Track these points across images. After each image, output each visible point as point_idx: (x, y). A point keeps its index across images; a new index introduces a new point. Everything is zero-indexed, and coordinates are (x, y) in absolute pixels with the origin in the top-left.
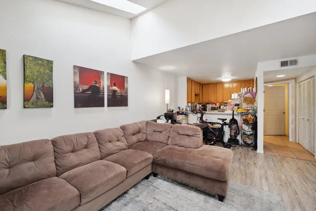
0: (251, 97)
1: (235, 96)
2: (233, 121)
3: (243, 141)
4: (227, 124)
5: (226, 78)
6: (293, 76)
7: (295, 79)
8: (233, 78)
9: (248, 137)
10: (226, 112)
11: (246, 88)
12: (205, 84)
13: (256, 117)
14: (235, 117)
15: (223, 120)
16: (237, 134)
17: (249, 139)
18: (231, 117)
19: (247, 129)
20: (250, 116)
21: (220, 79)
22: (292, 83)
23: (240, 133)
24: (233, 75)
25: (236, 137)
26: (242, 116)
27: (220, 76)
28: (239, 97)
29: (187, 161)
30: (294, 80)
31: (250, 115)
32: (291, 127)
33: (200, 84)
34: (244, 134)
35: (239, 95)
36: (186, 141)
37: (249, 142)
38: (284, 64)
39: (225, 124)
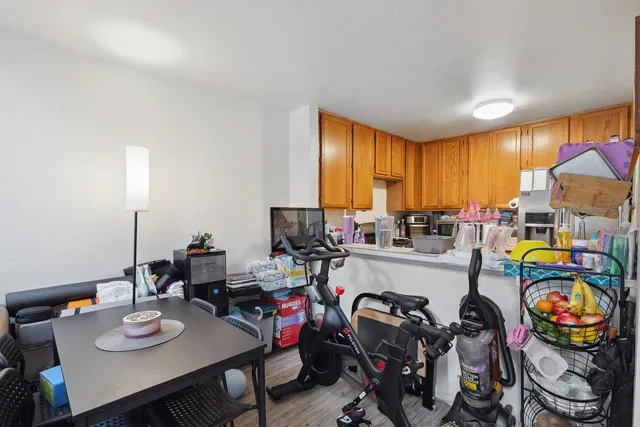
1: (532, 179)
20: (580, 293)
26: (526, 285)
31: (578, 287)
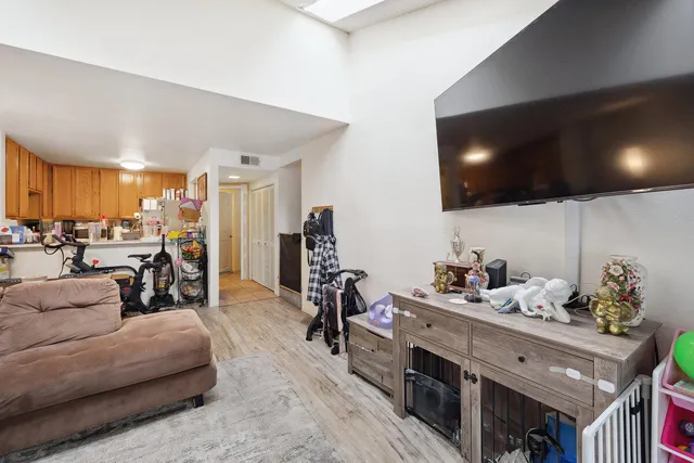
0: (193, 207)
1: (150, 204)
2: (163, 257)
3: (182, 294)
4: (151, 266)
5: (132, 161)
6: (246, 179)
7: (247, 184)
8: (151, 164)
9: (191, 285)
10: (143, 240)
11: (173, 190)
12: (57, 165)
13: (205, 246)
14: (167, 250)
15: (144, 257)
16: (168, 284)
17: (194, 287)
18: (159, 250)
19: (191, 269)
20: (195, 244)
21: (115, 161)
22: (243, 191)
23: (176, 280)
24: (148, 158)
25: (167, 289)
26: (180, 244)
27: (117, 155)
28: (160, 208)
29: (118, 363)
30: (245, 186)
31: (194, 242)
32: (243, 256)
33: (44, 163)
34: (186, 279)
35: (160, 203)
36: (81, 322)
37: (194, 292)
38: (245, 160)
39: (147, 266)
